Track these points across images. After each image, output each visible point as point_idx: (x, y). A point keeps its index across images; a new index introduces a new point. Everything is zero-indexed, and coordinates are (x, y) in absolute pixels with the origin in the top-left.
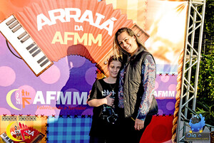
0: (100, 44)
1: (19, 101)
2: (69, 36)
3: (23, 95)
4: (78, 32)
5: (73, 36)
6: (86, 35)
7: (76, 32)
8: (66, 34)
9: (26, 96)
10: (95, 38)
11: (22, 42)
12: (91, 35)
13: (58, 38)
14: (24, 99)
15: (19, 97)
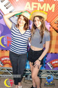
0: (53, 11)
1: (5, 43)
2: (35, 5)
3: (8, 39)
4: (40, 2)
5: (37, 5)
6: (45, 4)
7: (39, 2)
8: (33, 3)
9: (9, 40)
10: (51, 7)
11: (7, 8)
12: (48, 5)
13: (28, 6)
14: (8, 42)
15: (6, 41)
